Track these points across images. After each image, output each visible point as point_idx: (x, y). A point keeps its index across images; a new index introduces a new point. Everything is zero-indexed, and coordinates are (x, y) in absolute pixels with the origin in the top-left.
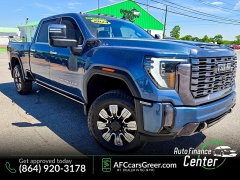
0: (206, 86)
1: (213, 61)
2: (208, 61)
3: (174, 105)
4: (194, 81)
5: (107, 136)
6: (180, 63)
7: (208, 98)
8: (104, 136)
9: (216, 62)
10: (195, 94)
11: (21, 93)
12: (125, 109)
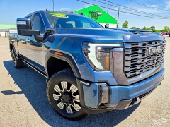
0: (138, 67)
1: (144, 45)
2: (140, 45)
3: (109, 85)
4: (127, 64)
5: (61, 105)
6: (113, 48)
7: (140, 77)
8: (58, 105)
9: (147, 45)
10: (128, 75)
11: (16, 67)
12: (73, 85)
